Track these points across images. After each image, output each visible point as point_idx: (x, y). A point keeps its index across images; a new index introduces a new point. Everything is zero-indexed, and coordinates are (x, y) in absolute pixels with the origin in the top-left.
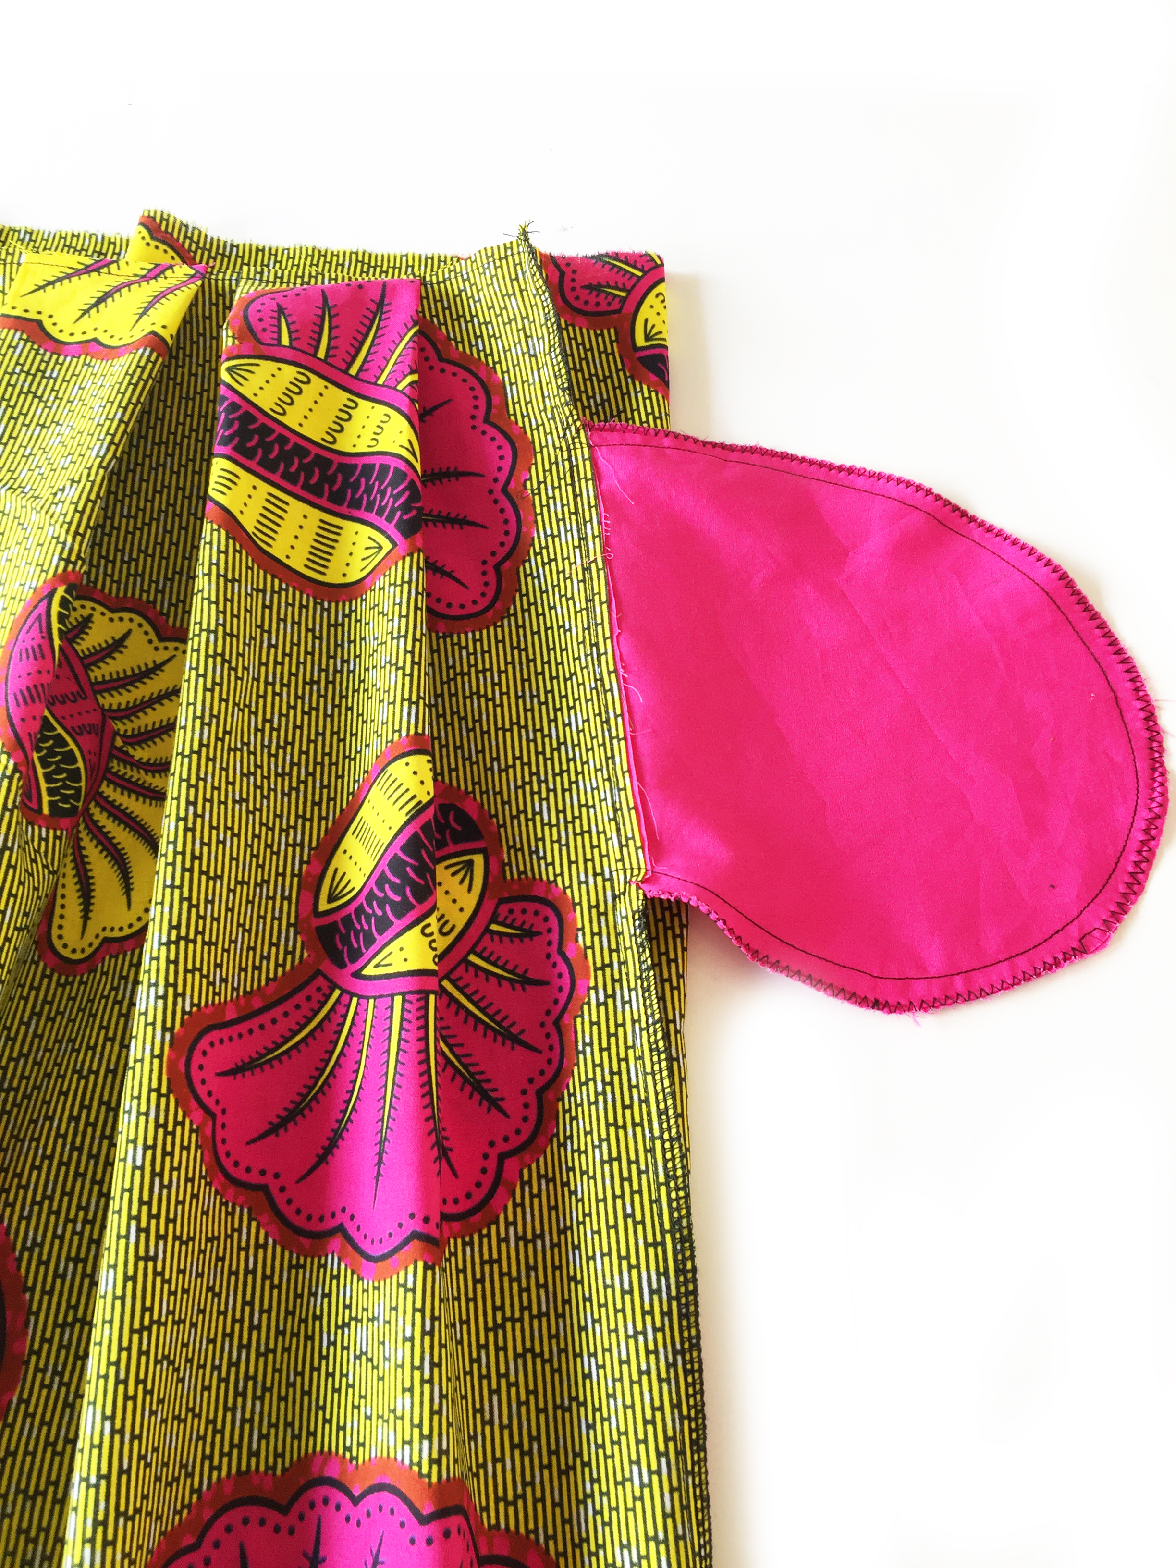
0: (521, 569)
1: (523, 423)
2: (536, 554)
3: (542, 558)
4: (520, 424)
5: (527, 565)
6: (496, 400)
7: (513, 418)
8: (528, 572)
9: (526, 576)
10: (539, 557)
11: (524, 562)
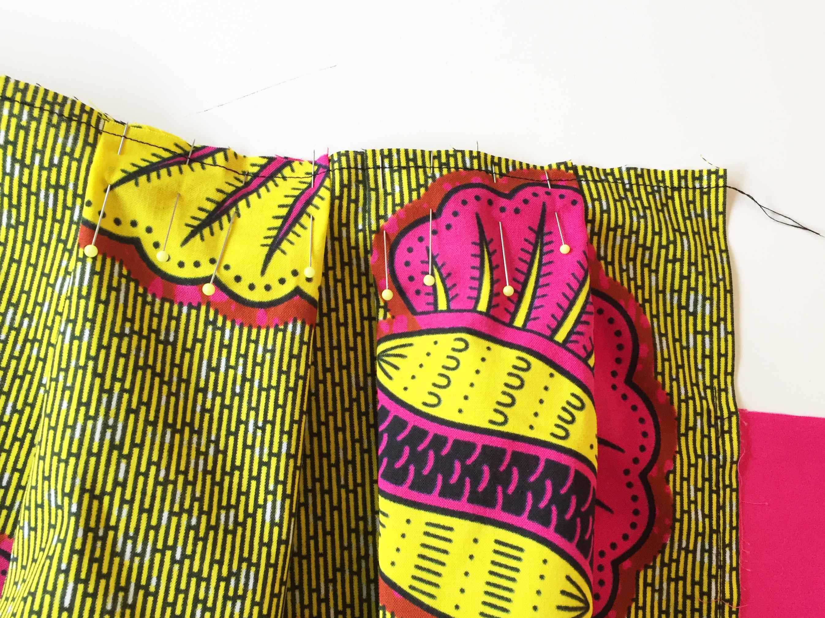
0: (642, 574)
1: (671, 387)
2: (663, 564)
3: (669, 572)
4: (667, 390)
5: (650, 572)
6: (643, 351)
7: (660, 378)
8: (649, 580)
9: (646, 585)
10: (665, 570)
11: (646, 567)
